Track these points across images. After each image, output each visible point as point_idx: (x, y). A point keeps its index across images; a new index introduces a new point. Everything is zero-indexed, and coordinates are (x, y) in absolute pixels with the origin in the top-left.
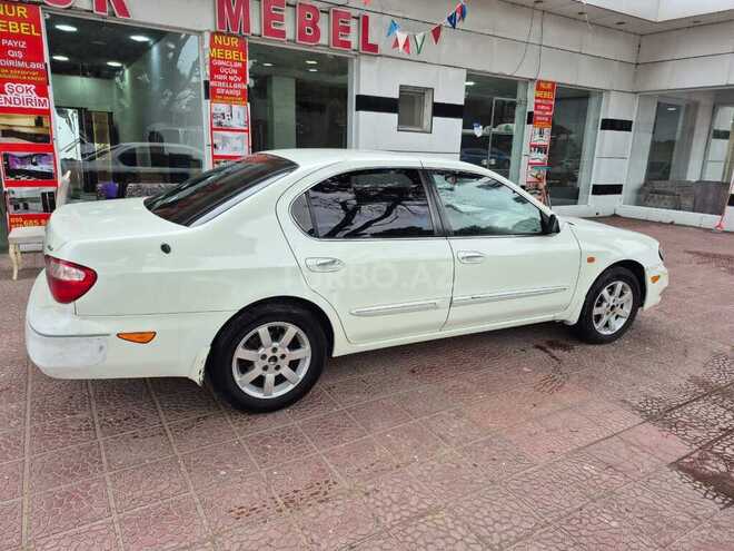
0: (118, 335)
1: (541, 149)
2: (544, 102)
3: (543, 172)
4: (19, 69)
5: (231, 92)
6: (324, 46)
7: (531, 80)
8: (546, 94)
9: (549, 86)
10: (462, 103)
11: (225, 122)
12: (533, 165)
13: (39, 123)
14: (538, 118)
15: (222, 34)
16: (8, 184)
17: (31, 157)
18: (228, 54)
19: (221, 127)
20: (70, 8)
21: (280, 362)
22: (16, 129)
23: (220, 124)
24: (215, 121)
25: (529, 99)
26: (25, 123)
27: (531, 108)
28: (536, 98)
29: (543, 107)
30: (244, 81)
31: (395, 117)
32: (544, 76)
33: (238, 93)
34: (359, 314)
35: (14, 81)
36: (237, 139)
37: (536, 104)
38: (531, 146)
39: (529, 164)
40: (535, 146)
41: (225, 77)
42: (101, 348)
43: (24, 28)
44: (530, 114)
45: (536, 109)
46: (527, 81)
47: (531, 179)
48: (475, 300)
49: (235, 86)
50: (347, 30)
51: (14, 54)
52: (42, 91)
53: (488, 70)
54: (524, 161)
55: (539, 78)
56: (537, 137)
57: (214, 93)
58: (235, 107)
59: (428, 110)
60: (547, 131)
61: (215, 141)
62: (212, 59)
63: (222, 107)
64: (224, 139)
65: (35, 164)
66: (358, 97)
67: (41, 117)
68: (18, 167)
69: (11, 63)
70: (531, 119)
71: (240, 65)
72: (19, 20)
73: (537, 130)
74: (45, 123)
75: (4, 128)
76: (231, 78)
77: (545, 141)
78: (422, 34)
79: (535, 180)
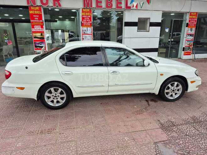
0: (17, 88)
1: (191, 35)
2: (192, 19)
3: (192, 43)
4: (37, 22)
5: (87, 24)
6: (114, 9)
7: (188, 12)
8: (194, 17)
9: (195, 14)
10: (161, 22)
11: (86, 32)
12: (188, 41)
13: (42, 35)
14: (190, 25)
15: (85, 8)
16: (36, 49)
17: (40, 43)
18: (87, 14)
19: (85, 34)
20: (48, 6)
21: (57, 97)
22: (37, 36)
23: (84, 33)
24: (83, 32)
25: (187, 18)
26: (38, 35)
27: (187, 22)
28: (190, 18)
29: (192, 21)
30: (91, 21)
31: (136, 27)
32: (192, 11)
33: (89, 24)
34: (78, 87)
35: (36, 25)
36: (89, 36)
37: (189, 20)
38: (187, 34)
39: (186, 40)
40: (189, 34)
41: (86, 20)
42: (13, 90)
43: (38, 12)
44: (187, 24)
45: (189, 22)
46: (186, 13)
47: (186, 45)
48: (116, 85)
49: (89, 22)
50: (121, 3)
51: (36, 19)
52: (42, 27)
53: (171, 11)
54: (185, 39)
55: (191, 11)
56: (190, 31)
57: (83, 25)
58: (88, 28)
59: (148, 25)
60: (194, 29)
61: (83, 37)
62: (82, 15)
63: (85, 28)
64: (86, 37)
65: (41, 44)
66: (125, 22)
67: (42, 33)
68: (37, 45)
69: (35, 21)
70: (187, 25)
71: (90, 16)
72: (37, 10)
73: (190, 29)
74: (43, 34)
75: (35, 36)
76: (87, 20)
77: (193, 32)
78: (143, 2)
79: (188, 45)
